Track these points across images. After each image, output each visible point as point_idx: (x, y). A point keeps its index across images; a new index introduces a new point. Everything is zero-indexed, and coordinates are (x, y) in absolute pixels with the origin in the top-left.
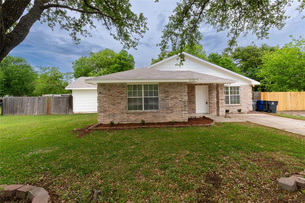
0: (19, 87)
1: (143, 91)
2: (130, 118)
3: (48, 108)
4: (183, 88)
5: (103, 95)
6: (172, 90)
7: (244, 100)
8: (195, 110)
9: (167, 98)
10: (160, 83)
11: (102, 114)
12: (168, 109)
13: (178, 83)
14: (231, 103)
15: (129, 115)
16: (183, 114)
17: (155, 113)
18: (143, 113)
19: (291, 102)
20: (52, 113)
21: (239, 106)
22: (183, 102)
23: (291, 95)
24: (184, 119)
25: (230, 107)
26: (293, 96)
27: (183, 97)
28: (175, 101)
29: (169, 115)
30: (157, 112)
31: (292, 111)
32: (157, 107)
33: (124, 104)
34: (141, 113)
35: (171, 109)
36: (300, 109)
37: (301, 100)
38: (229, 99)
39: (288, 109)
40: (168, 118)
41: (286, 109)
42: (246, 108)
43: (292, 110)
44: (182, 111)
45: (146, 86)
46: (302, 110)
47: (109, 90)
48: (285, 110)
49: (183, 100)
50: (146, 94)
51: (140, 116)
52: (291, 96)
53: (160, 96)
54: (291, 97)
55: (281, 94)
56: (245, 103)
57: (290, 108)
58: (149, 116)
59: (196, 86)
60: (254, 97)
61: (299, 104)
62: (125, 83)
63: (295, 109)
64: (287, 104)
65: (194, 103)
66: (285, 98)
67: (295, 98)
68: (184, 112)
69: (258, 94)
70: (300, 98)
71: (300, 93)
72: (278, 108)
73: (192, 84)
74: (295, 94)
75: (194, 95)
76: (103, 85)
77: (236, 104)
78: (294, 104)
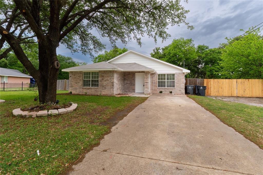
0: (66, 75)
1: (91, 76)
2: (84, 91)
3: (65, 86)
4: (112, 74)
5: (72, 78)
6: (106, 75)
7: (177, 85)
8: (135, 90)
9: (103, 80)
10: (99, 71)
11: (71, 88)
12: (103, 86)
13: (109, 71)
14: (167, 87)
15: (83, 89)
16: (112, 90)
17: (96, 89)
18: (90, 88)
19: (237, 89)
20: (67, 90)
21: (173, 89)
22: (112, 83)
23: (238, 82)
24: (111, 93)
25: (166, 90)
26: (240, 83)
27: (112, 79)
28: (107, 82)
29: (103, 90)
30: (97, 88)
31: (238, 97)
32: (98, 85)
33: (81, 83)
34: (89, 89)
35: (105, 87)
36: (248, 96)
37: (249, 87)
38: (165, 83)
40: (103, 92)
41: (232, 95)
42: (179, 91)
43: (238, 96)
44: (111, 88)
45: (92, 73)
46: (250, 96)
47: (75, 75)
48: (230, 96)
49: (112, 82)
50: (92, 78)
51: (88, 90)
52: (238, 83)
53: (100, 79)
54: (237, 84)
55: (226, 81)
56: (178, 87)
57: (236, 94)
58: (93, 90)
59: (136, 73)
60: (196, 83)
61: (247, 91)
62: (82, 71)
63: (242, 95)
64: (233, 90)
65: (134, 85)
66: (231, 85)
67: (242, 85)
68: (112, 89)
69: (201, 81)
70: (248, 85)
71: (249, 81)
72: (223, 94)
73: (133, 72)
74: (242, 81)
75: (134, 80)
76: (72, 72)
77: (171, 88)
78: (241, 91)
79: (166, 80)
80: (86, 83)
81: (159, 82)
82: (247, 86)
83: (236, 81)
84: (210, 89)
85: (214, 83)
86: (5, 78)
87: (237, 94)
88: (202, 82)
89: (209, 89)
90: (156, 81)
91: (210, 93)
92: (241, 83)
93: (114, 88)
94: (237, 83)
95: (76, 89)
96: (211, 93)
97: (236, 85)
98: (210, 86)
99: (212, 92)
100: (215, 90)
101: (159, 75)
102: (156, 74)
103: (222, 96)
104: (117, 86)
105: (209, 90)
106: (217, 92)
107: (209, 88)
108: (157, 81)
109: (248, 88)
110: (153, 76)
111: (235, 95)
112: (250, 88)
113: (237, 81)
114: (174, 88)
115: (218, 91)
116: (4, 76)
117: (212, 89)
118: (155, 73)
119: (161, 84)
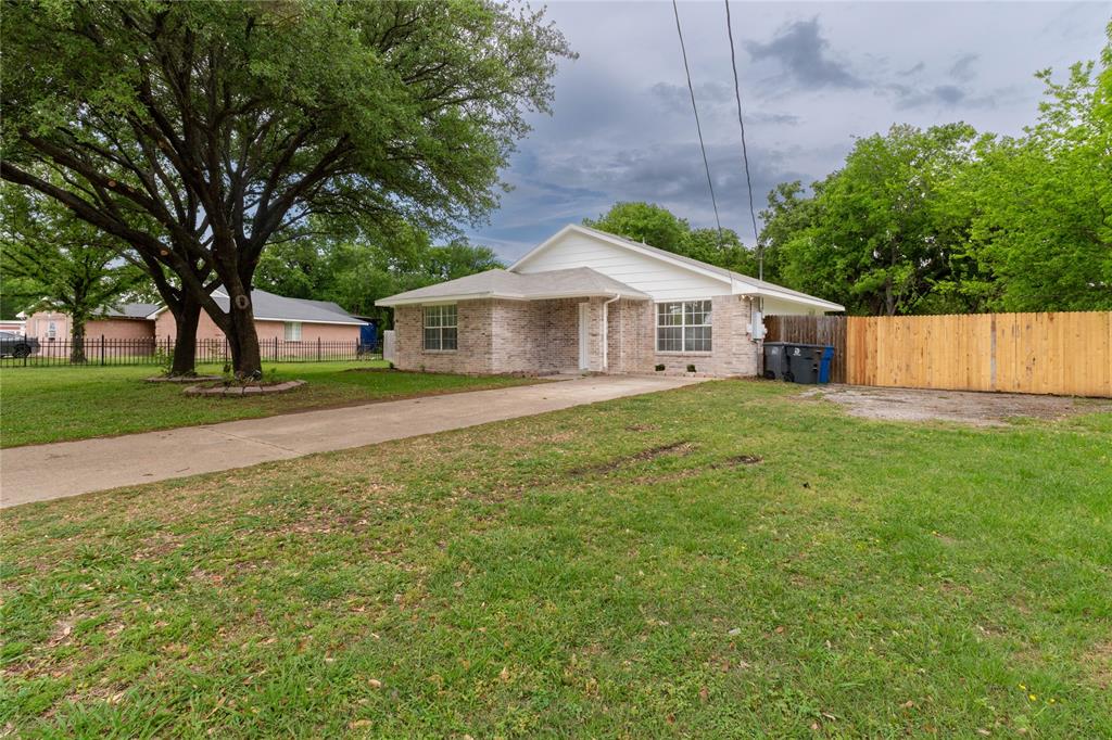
1: (441, 316)
4: (486, 309)
5: (399, 325)
6: (472, 313)
7: (719, 341)
9: (467, 329)
10: (459, 301)
12: (467, 348)
13: (480, 300)
14: (687, 349)
15: (424, 357)
16: (487, 360)
19: (993, 356)
21: (703, 356)
23: (997, 326)
24: (486, 368)
25: (680, 359)
26: (1008, 332)
27: (486, 326)
28: (477, 334)
29: (468, 361)
30: (455, 354)
31: (999, 392)
32: (455, 345)
33: (419, 338)
34: (437, 355)
35: (471, 349)
36: (1045, 389)
37: (1056, 349)
38: (681, 337)
39: (979, 384)
40: (467, 365)
41: (968, 383)
43: (998, 388)
44: (485, 354)
45: (444, 308)
47: (406, 316)
48: (961, 387)
49: (486, 334)
50: (444, 323)
51: (436, 360)
52: (998, 333)
53: (460, 325)
54: (994, 336)
55: (942, 322)
56: (722, 350)
57: (989, 379)
58: (445, 360)
59: (581, 305)
60: (815, 332)
61: (1044, 366)
62: (420, 304)
63: (1019, 385)
64: (974, 361)
65: (576, 343)
66: (965, 338)
67: (1019, 340)
68: (487, 356)
69: (836, 324)
70: (1046, 339)
71: (1052, 319)
72: (928, 378)
73: (571, 299)
74: (1018, 323)
75: (575, 326)
76: (400, 308)
77: (698, 353)
78: (1013, 365)
79: (683, 325)
80: (430, 340)
81: (661, 333)
82: (1045, 343)
83: (990, 321)
84: (874, 358)
85: (888, 332)
86: (294, 327)
87: (993, 378)
88: (839, 328)
89: (866, 357)
90: (649, 327)
91: (874, 376)
92: (1015, 329)
93: (491, 353)
94: (994, 329)
95: (409, 356)
96: (878, 376)
97: (990, 340)
98: (870, 348)
99: (878, 371)
100: (896, 362)
101: (661, 306)
102: (650, 303)
103: (926, 386)
104: (510, 347)
105: (869, 361)
106: (904, 371)
107: (870, 356)
108: (653, 329)
109: (1051, 353)
110: (641, 310)
111: (986, 385)
112: (1061, 352)
113: (993, 323)
114: (707, 353)
115: (908, 366)
116: (290, 324)
117: (881, 358)
118: (646, 301)
119: (667, 340)
